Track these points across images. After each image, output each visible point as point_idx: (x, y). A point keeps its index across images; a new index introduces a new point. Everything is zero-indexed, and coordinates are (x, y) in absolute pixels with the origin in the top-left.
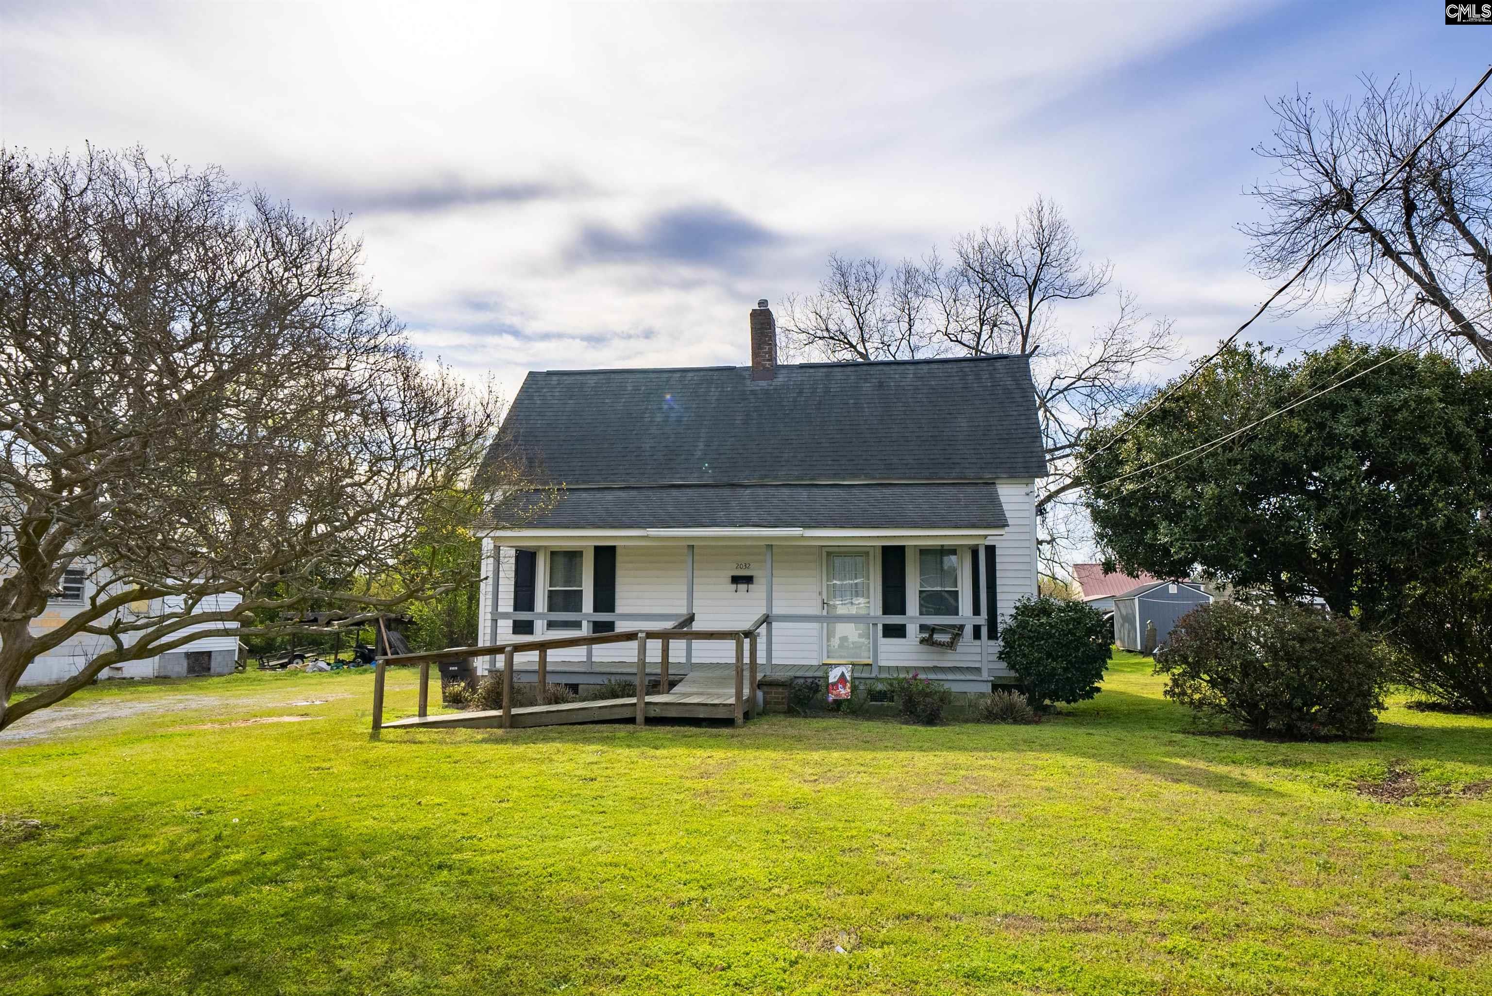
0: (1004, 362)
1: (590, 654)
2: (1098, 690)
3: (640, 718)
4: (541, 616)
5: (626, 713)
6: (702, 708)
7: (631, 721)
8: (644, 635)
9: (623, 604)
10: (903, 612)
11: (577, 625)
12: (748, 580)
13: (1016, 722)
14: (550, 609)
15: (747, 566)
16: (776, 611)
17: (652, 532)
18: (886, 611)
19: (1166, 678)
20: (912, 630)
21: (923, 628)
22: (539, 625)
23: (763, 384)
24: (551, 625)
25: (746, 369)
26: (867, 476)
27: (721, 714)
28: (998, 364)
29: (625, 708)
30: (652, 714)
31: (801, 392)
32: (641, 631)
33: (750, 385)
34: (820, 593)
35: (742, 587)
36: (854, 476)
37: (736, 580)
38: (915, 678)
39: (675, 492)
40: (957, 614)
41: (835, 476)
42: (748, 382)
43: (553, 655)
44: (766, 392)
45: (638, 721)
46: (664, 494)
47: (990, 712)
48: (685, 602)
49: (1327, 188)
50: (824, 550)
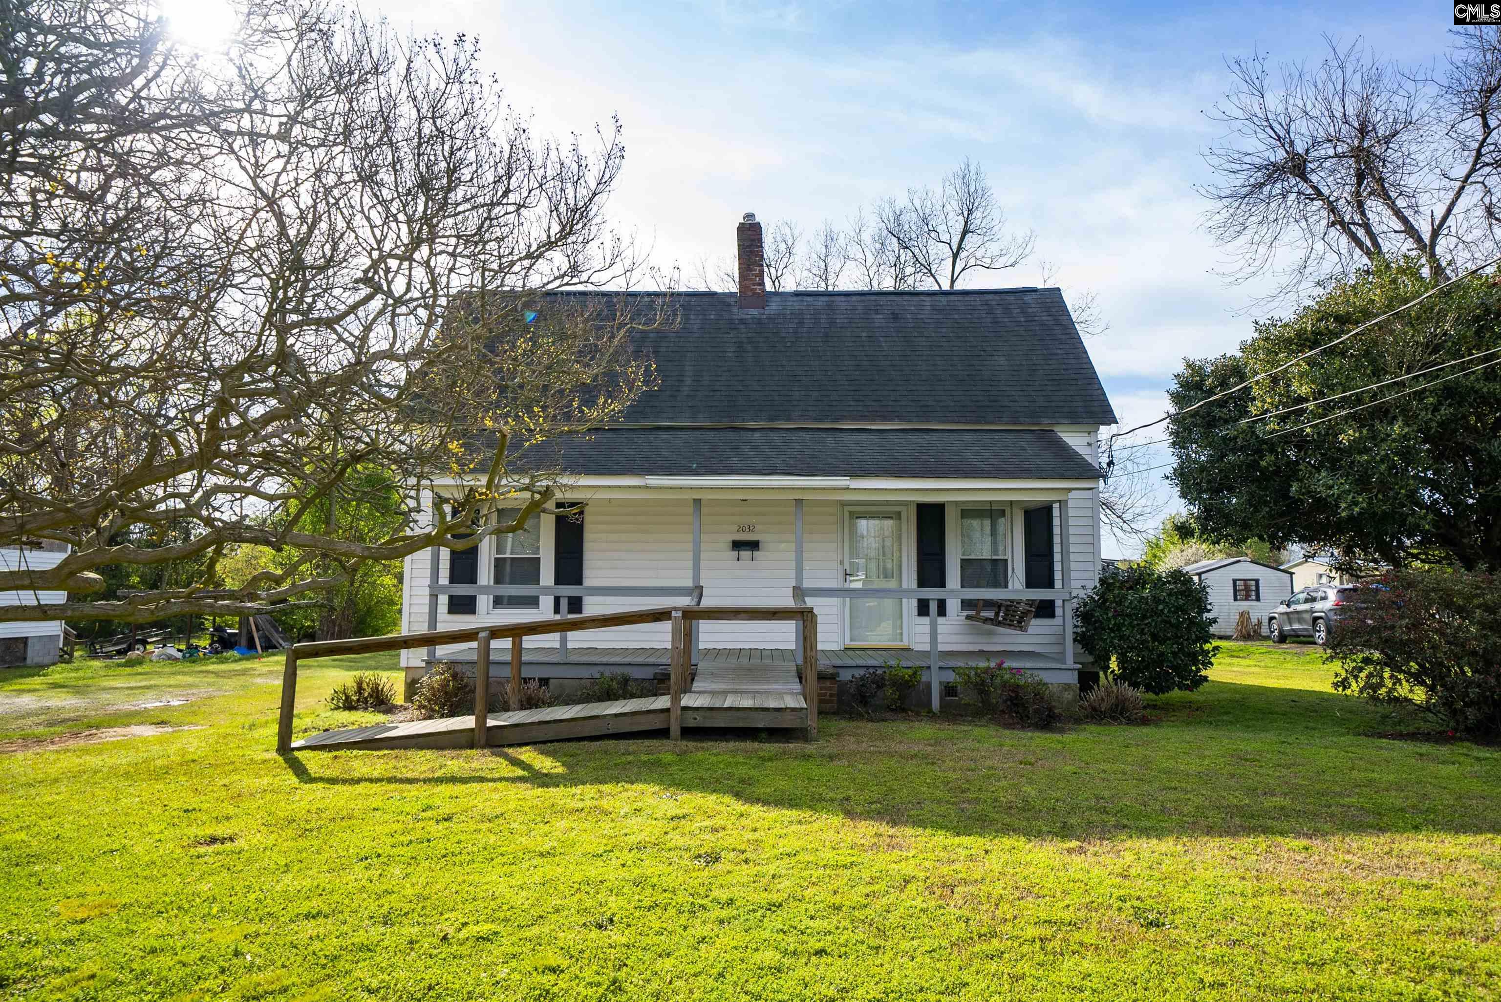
0: (1034, 295)
1: (564, 641)
2: (1205, 679)
3: (675, 730)
4: (485, 590)
5: (656, 723)
6: (762, 715)
7: (663, 733)
8: (680, 614)
9: (593, 576)
10: (943, 585)
11: (533, 602)
12: (754, 545)
13: (1131, 722)
14: (498, 580)
15: (750, 529)
16: (807, 584)
17: (653, 480)
18: (922, 582)
19: (1336, 666)
20: (953, 605)
21: (966, 604)
22: (484, 602)
23: (754, 312)
24: (498, 602)
25: (731, 295)
26: (901, 418)
27: (786, 722)
28: (1028, 298)
29: (651, 716)
30: (692, 724)
31: (801, 323)
32: (676, 609)
33: (738, 313)
34: (842, 563)
35: (746, 554)
36: (885, 418)
37: (737, 545)
38: (1000, 666)
39: (664, 435)
40: (1006, 586)
41: (863, 418)
42: (735, 310)
43: (530, 642)
44: (759, 322)
45: (672, 733)
46: (651, 436)
47: (1094, 709)
48: (690, 573)
49: (1280, 155)
50: (847, 509)
